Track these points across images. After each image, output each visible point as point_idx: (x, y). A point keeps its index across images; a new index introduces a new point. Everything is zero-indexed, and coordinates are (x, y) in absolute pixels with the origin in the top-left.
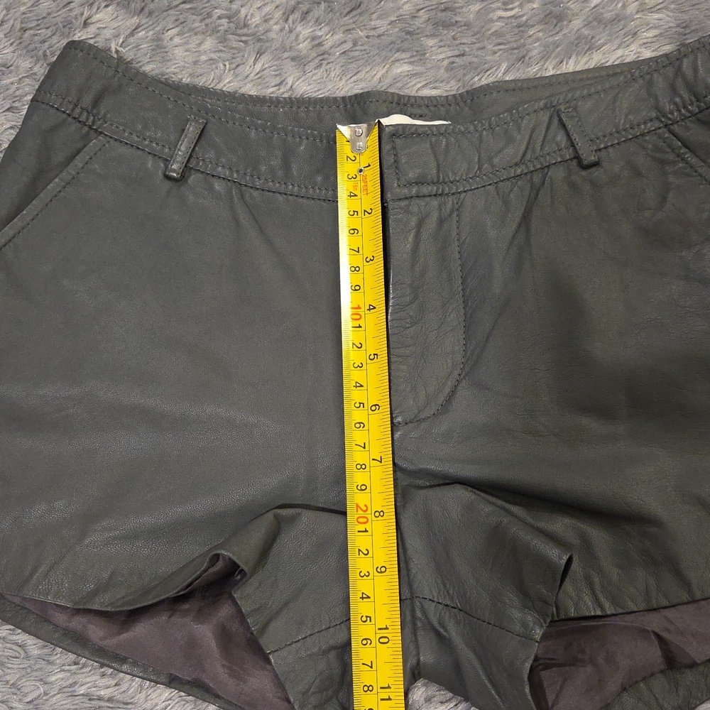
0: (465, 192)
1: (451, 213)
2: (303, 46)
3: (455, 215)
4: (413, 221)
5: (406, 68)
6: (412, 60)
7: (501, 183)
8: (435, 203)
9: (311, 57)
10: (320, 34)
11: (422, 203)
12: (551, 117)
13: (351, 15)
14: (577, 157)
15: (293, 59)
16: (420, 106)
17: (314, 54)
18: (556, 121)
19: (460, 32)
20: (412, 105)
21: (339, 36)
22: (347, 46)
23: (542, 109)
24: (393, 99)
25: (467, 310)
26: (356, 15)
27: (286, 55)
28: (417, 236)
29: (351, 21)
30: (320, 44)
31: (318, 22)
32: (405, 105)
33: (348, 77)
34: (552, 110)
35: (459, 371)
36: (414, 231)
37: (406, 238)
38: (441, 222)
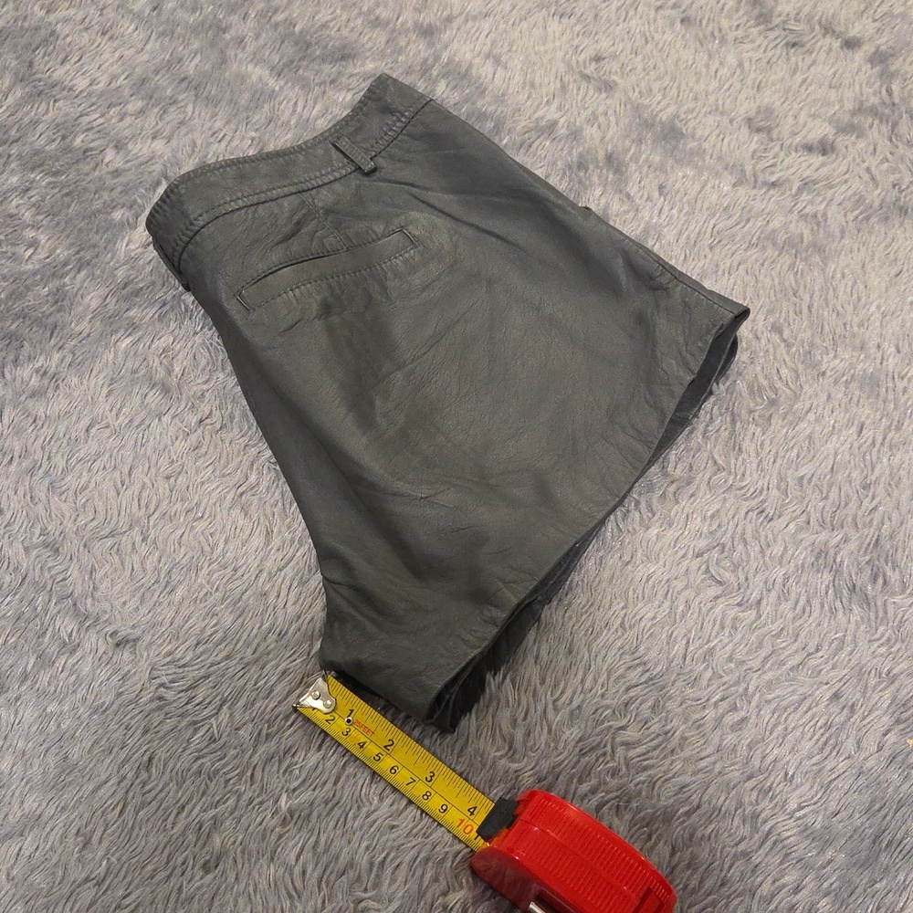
2: (35, 382)
5: (128, 341)
6: (128, 332)
9: (46, 385)
10: (40, 364)
13: (55, 334)
15: (32, 396)
17: (46, 382)
19: (150, 293)
21: (57, 356)
22: (69, 359)
26: (59, 333)
27: (23, 398)
29: (58, 338)
30: (45, 373)
31: (30, 359)
33: (87, 378)
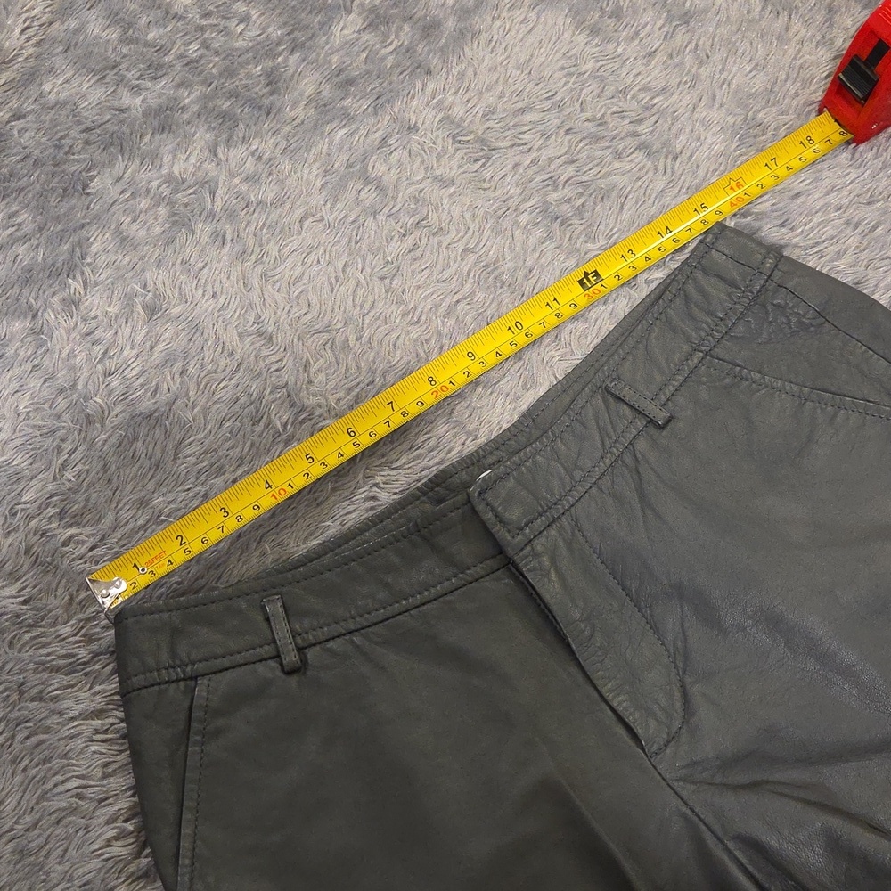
0: (572, 506)
1: (573, 533)
3: (576, 532)
4: (546, 560)
5: (343, 132)
6: (343, 123)
7: (600, 482)
8: (553, 532)
9: (260, 170)
11: (542, 540)
12: (603, 398)
14: (651, 421)
16: (491, 453)
17: (260, 166)
18: (611, 400)
19: (364, 83)
20: (484, 457)
21: (271, 140)
22: (283, 144)
23: (591, 396)
24: (466, 463)
25: (644, 611)
26: (274, 116)
28: (558, 571)
30: (260, 157)
31: (244, 140)
32: (478, 461)
34: (600, 391)
35: (675, 671)
36: (552, 569)
37: (549, 580)
38: (569, 545)
